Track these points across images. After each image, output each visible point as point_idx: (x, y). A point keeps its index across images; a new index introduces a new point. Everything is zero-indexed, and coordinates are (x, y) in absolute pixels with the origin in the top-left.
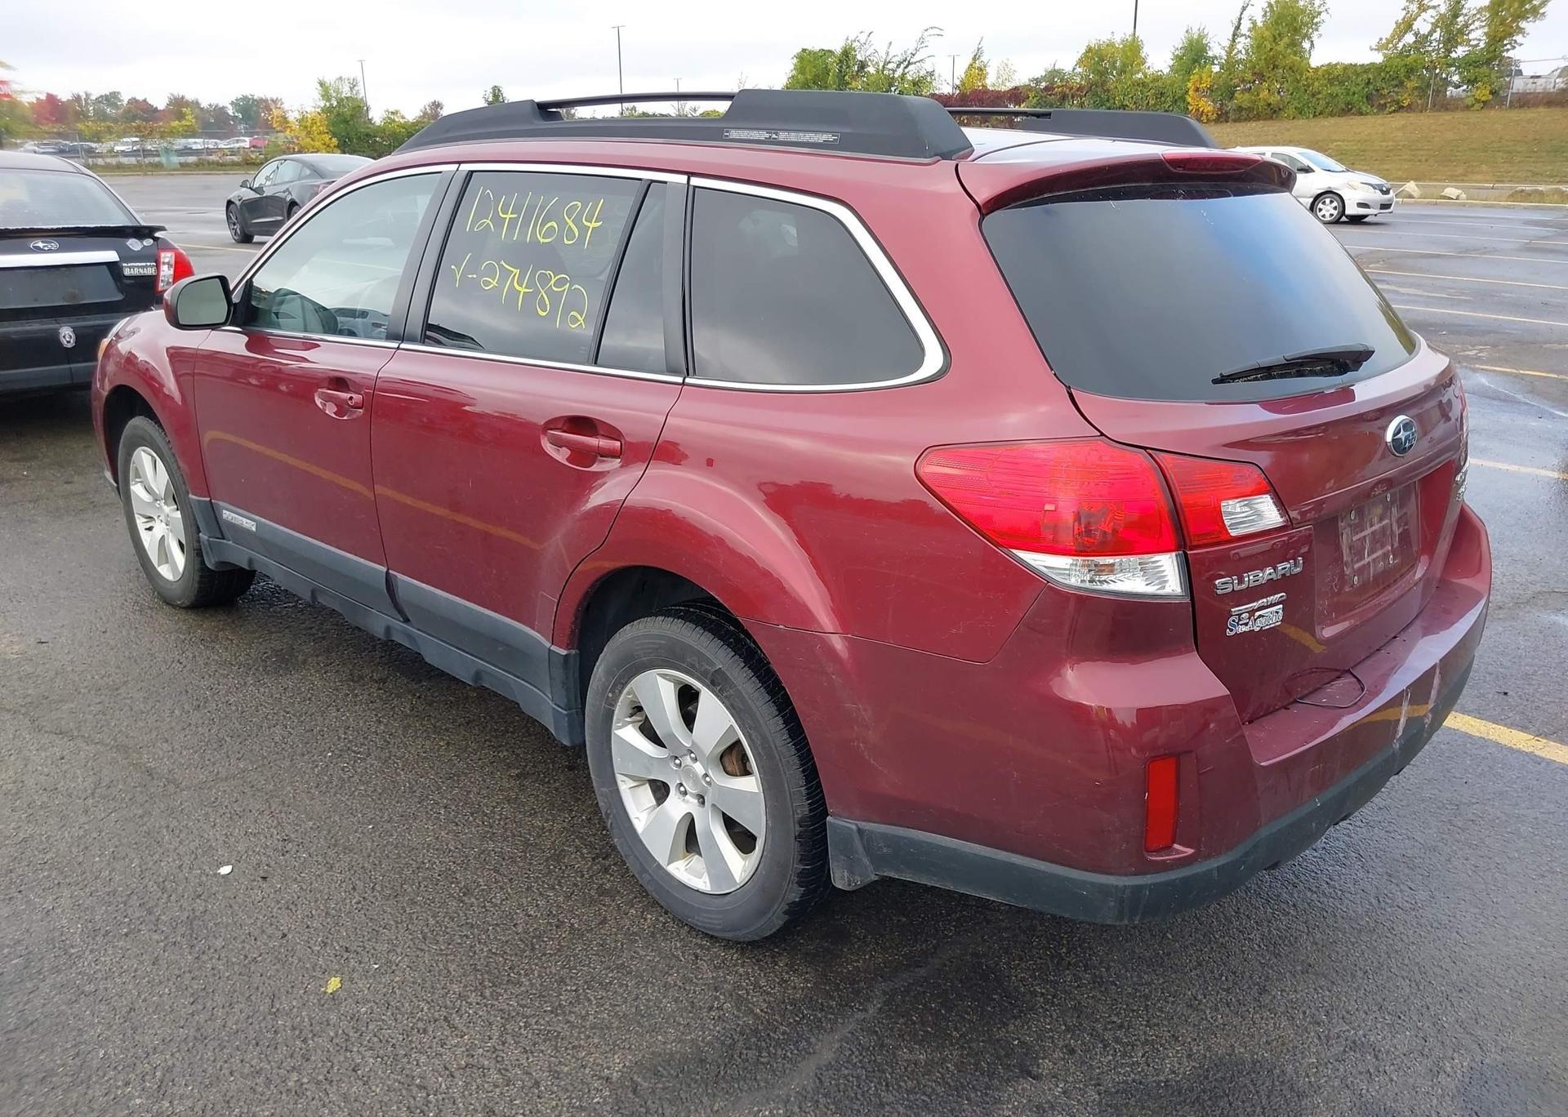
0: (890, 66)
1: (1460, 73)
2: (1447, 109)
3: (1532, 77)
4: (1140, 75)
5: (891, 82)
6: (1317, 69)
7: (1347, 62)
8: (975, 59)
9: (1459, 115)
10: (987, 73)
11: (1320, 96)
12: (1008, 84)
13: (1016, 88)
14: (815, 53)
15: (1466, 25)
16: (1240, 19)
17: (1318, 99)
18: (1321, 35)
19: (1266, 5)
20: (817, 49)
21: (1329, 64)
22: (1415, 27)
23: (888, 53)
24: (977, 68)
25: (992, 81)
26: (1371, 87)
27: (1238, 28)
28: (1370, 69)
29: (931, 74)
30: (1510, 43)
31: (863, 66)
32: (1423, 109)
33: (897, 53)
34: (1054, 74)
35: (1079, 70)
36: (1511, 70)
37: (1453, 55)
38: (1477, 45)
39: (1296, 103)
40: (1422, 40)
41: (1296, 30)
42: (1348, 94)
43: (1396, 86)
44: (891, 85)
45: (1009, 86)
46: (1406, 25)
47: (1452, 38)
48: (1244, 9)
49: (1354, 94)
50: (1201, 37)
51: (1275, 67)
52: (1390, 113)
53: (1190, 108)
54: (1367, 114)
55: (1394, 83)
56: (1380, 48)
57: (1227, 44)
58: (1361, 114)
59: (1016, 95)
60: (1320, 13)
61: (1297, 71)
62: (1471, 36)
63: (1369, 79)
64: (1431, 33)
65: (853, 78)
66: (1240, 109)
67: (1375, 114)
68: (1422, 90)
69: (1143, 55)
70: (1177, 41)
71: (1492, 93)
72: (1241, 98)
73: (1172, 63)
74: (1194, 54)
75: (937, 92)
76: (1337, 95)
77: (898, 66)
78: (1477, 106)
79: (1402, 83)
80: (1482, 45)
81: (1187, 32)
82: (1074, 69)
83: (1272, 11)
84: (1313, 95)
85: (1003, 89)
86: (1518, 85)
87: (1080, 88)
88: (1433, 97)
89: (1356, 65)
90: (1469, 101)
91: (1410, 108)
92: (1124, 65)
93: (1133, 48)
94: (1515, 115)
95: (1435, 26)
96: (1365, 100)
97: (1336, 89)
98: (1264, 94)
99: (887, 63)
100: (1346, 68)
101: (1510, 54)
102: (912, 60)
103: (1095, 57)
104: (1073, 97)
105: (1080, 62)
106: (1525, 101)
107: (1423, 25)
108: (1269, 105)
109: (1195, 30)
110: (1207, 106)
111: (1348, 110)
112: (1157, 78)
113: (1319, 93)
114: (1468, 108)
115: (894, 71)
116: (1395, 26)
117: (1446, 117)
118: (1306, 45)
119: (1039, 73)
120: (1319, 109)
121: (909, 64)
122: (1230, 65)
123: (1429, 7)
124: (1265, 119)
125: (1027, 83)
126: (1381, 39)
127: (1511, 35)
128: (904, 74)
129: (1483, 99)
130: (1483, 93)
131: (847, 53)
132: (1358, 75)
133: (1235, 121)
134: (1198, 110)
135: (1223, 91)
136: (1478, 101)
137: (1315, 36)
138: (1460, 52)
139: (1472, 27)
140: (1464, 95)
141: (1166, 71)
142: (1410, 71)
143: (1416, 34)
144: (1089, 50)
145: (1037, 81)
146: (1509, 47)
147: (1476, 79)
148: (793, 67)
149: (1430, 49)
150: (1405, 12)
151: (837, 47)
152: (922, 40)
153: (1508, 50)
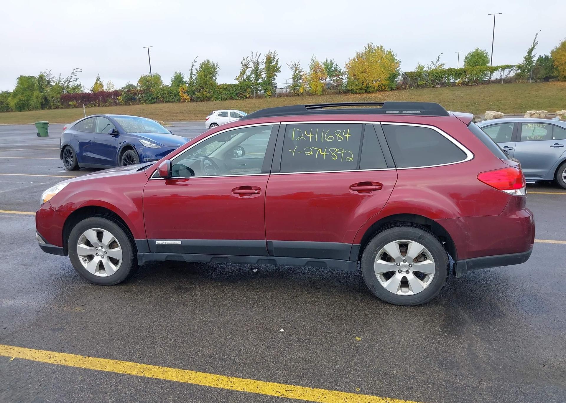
0: (61, 82)
1: (262, 87)
2: (260, 98)
3: (281, 88)
4: (161, 87)
5: (63, 88)
6: (220, 86)
7: (228, 83)
8: (97, 80)
9: (264, 99)
10: (103, 86)
11: (222, 94)
12: (112, 89)
13: (116, 91)
14: (27, 77)
15: (260, 73)
16: (192, 69)
17: (222, 95)
18: (218, 75)
19: (200, 65)
20: (27, 75)
21: (223, 84)
22: (246, 73)
23: (60, 78)
24: (99, 84)
25: (105, 88)
26: (237, 91)
27: (192, 72)
28: (236, 86)
29: (80, 85)
30: (273, 79)
31: (49, 82)
32: (253, 98)
33: (64, 78)
34: (129, 86)
35: (139, 85)
36: (274, 86)
37: (258, 82)
38: (265, 79)
39: (215, 96)
40: (249, 77)
41: (211, 73)
42: (230, 93)
43: (244, 91)
44: (63, 89)
45: (113, 90)
46: (243, 73)
47: (257, 77)
48: (193, 66)
49: (232, 93)
50: (180, 75)
51: (207, 85)
52: (244, 99)
53: (181, 97)
54: (237, 99)
55: (243, 90)
56: (237, 79)
57: (189, 77)
58: (236, 99)
59: (117, 93)
60: (217, 68)
61: (214, 85)
62: (263, 76)
63: (236, 89)
64: (251, 75)
65: (46, 87)
66: (197, 98)
67: (240, 99)
68: (252, 92)
69: (161, 80)
70: (173, 76)
71: (271, 93)
72: (198, 94)
73: (172, 83)
74: (178, 80)
75: (83, 92)
76: (227, 94)
77: (65, 82)
78: (268, 97)
79: (246, 90)
80: (266, 79)
81: (175, 73)
82: (137, 84)
83: (202, 67)
84: (220, 94)
85: (110, 91)
86: (278, 91)
87: (141, 91)
88: (255, 95)
89: (231, 84)
90: (266, 95)
91: (249, 98)
92: (156, 83)
93: (157, 78)
94: (279, 99)
95: (252, 73)
96: (236, 95)
97: (226, 92)
98: (204, 93)
99: (60, 81)
100: (229, 85)
101: (274, 82)
102: (70, 80)
103: (143, 80)
104: (138, 94)
105: (139, 82)
106: (280, 95)
107: (248, 72)
108: (207, 96)
109: (178, 72)
110: (186, 97)
111: (231, 98)
112: (168, 88)
113: (222, 93)
114: (266, 97)
115: (64, 84)
116: (240, 73)
117: (261, 100)
118: (214, 78)
119: (124, 86)
120: (223, 98)
121: (70, 82)
122: (191, 84)
123: (249, 67)
124: (206, 101)
125: (121, 89)
126: (237, 77)
127: (273, 76)
128: (68, 85)
129: (270, 95)
130: (269, 93)
131: (41, 78)
132: (232, 88)
133: (197, 101)
134: (184, 98)
135: (191, 92)
136: (268, 95)
137: (217, 75)
138: (260, 81)
139: (262, 74)
140: (264, 93)
141: (170, 85)
142: (248, 86)
143: (247, 75)
144: (142, 78)
145: (124, 88)
146: (273, 80)
147: (266, 89)
148: (16, 83)
149: (251, 80)
150: (242, 69)
151: (37, 75)
152: (73, 73)
153: (273, 81)
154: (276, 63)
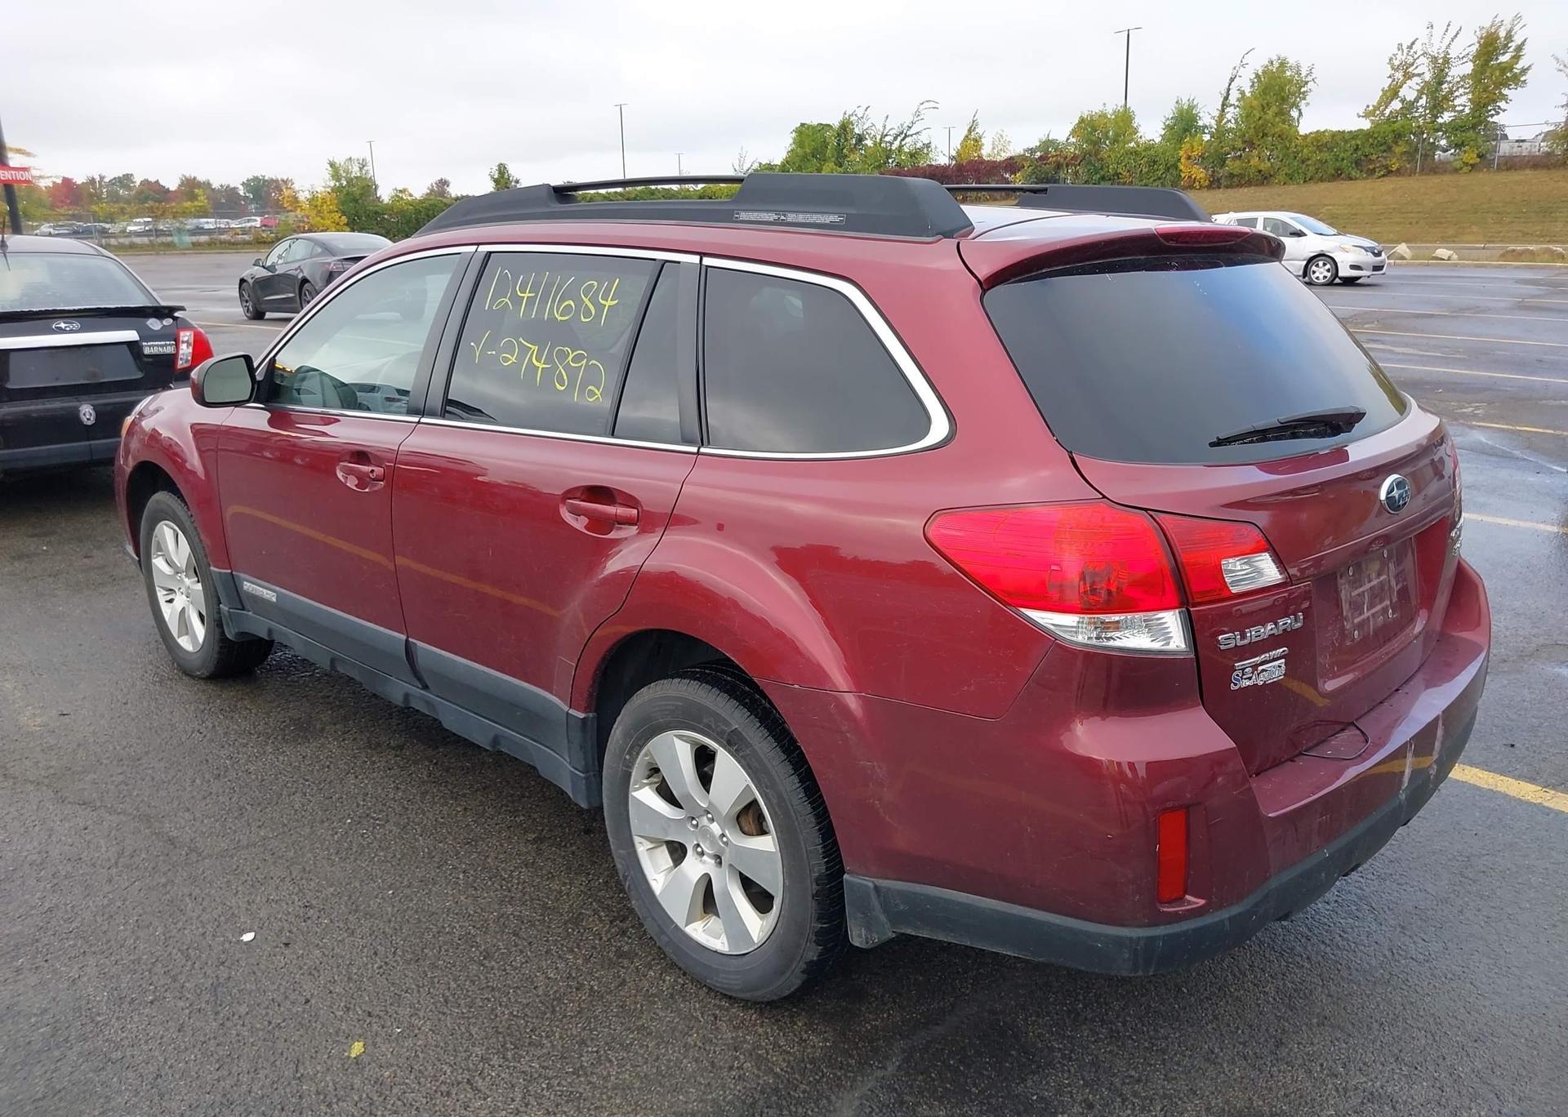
0: (887, 139)
1: (1447, 138)
2: (1435, 173)
3: (1517, 141)
4: (1132, 144)
5: (888, 154)
6: (1306, 136)
7: (1335, 129)
8: (970, 131)
9: (1446, 178)
10: (983, 145)
11: (1309, 162)
12: (1003, 154)
13: (1011, 158)
14: (813, 127)
15: (1451, 92)
16: (1229, 90)
17: (1307, 165)
18: (1308, 104)
19: (1254, 76)
20: (815, 123)
21: (1318, 131)
22: (1400, 94)
23: (885, 126)
24: (972, 140)
25: (987, 152)
26: (1360, 153)
27: (1226, 98)
28: (1357, 136)
29: (928, 146)
30: (1494, 109)
31: (860, 139)
32: (1412, 173)
33: (893, 126)
34: (1048, 144)
35: (1072, 140)
36: (1497, 134)
37: (1440, 120)
38: (1463, 111)
39: (1286, 170)
40: (1409, 106)
41: (1284, 100)
42: (1337, 160)
43: (1385, 151)
44: (888, 157)
45: (1004, 156)
46: (1392, 93)
47: (1438, 104)
48: (1232, 80)
49: (1343, 159)
50: (1191, 107)
51: (1265, 135)
52: (1380, 177)
53: (1183, 175)
54: (1356, 179)
55: (1382, 148)
56: (1367, 115)
57: (1217, 114)
58: (1351, 179)
59: (1012, 165)
60: (1307, 83)
61: (1286, 137)
62: (1456, 102)
63: (1358, 145)
64: (1417, 100)
65: (851, 151)
66: (1232, 176)
67: (1364, 179)
68: (1410, 155)
69: (1135, 125)
70: (1169, 111)
71: (1480, 156)
72: (1233, 166)
73: (1163, 132)
74: (1184, 124)
75: (933, 163)
76: (1326, 161)
77: (895, 139)
78: (1465, 169)
79: (1390, 148)
80: (1467, 110)
81: (1177, 102)
82: (1068, 139)
83: (1259, 81)
84: (1303, 162)
85: (999, 159)
86: (1505, 148)
87: (1075, 158)
88: (1421, 161)
89: (1344, 131)
90: (1458, 164)
91: (1398, 173)
92: (1117, 135)
93: (1125, 119)
94: (1504, 177)
95: (1420, 93)
96: (1354, 165)
97: (1325, 155)
98: (1255, 161)
99: (883, 136)
100: (1334, 135)
101: (1495, 119)
102: (909, 133)
103: (1088, 128)
104: (1067, 166)
105: (1074, 133)
106: (1512, 164)
107: (1409, 92)
108: (1260, 171)
109: (1185, 101)
110: (1199, 173)
111: (1338, 175)
112: (1149, 147)
113: (1309, 159)
114: (1456, 171)
115: (891, 144)
116: (1381, 93)
117: (1435, 180)
118: (1294, 113)
119: (1034, 143)
120: (1309, 175)
121: (906, 136)
122: (1220, 133)
123: (1414, 75)
124: (1256, 185)
125: (1022, 153)
126: (1368, 106)
127: (1495, 101)
128: (901, 146)
129: (1471, 162)
130: (1471, 157)
131: (845, 127)
132: (1346, 142)
133: (1227, 187)
134: (1190, 177)
135: (1215, 158)
136: (1466, 164)
137: (1302, 104)
138: (1446, 117)
139: (1456, 94)
140: (1452, 158)
141: (1158, 140)
142: (1398, 136)
143: (1403, 101)
144: (1082, 120)
145: (1032, 151)
146: (1493, 112)
147: (1463, 143)
148: (791, 141)
149: (1417, 114)
150: (1390, 80)
151: (835, 121)
152: (917, 114)
153: (1492, 116)
154: (1513, 57)
